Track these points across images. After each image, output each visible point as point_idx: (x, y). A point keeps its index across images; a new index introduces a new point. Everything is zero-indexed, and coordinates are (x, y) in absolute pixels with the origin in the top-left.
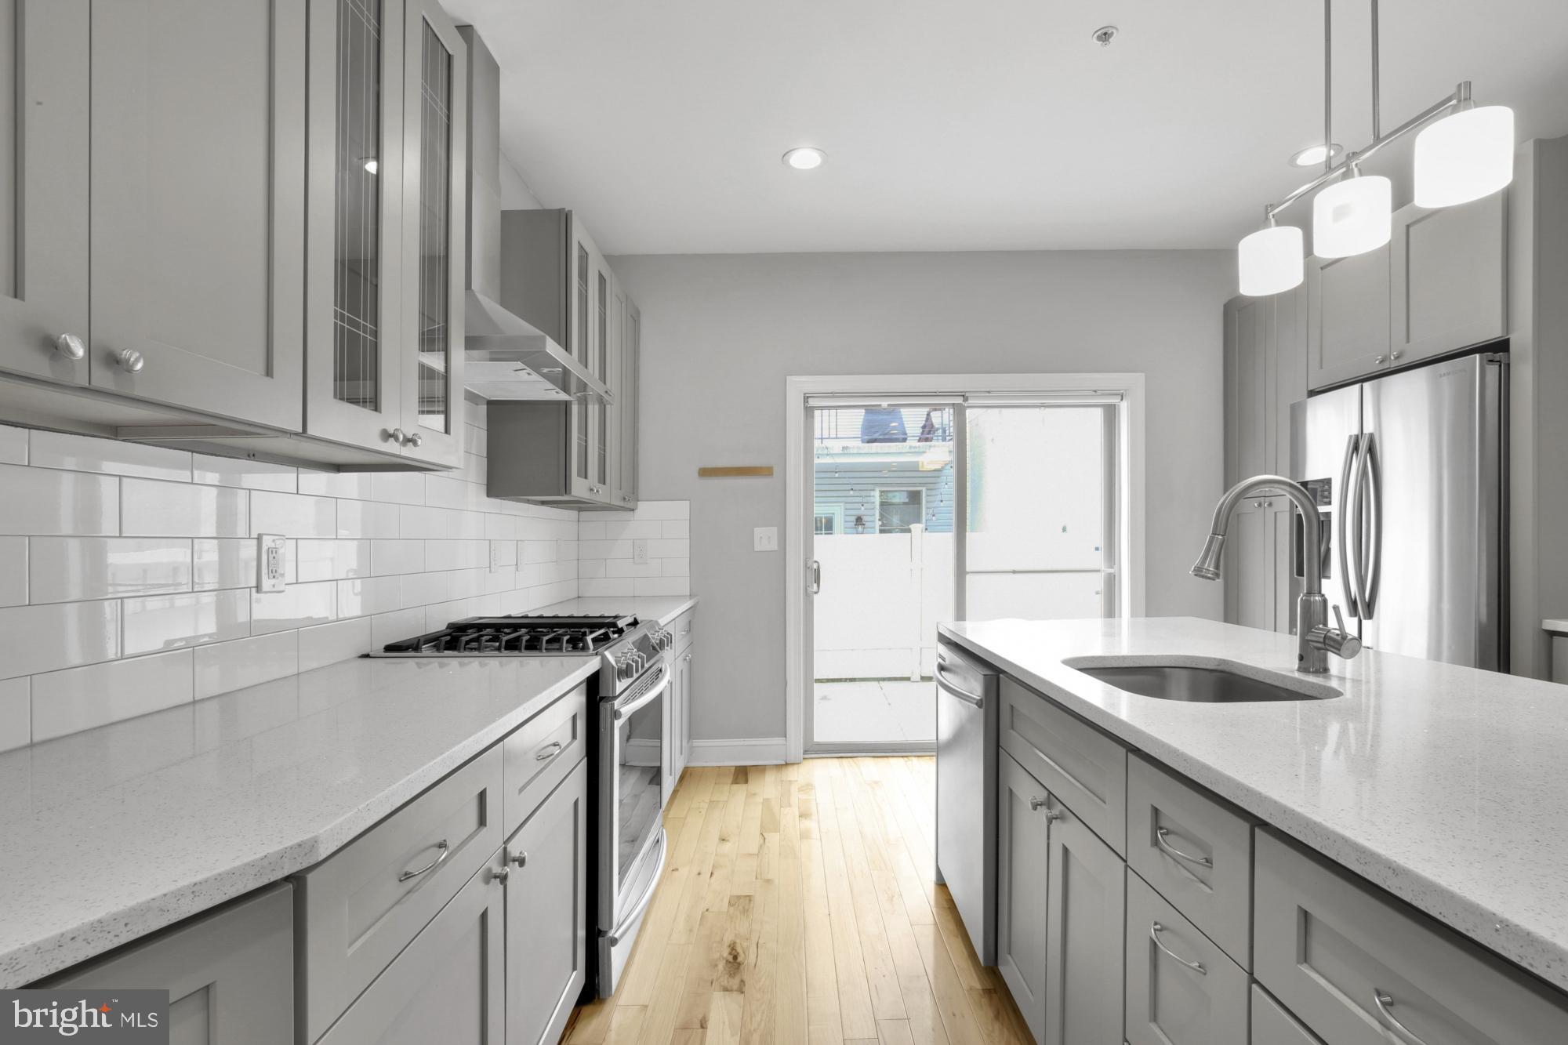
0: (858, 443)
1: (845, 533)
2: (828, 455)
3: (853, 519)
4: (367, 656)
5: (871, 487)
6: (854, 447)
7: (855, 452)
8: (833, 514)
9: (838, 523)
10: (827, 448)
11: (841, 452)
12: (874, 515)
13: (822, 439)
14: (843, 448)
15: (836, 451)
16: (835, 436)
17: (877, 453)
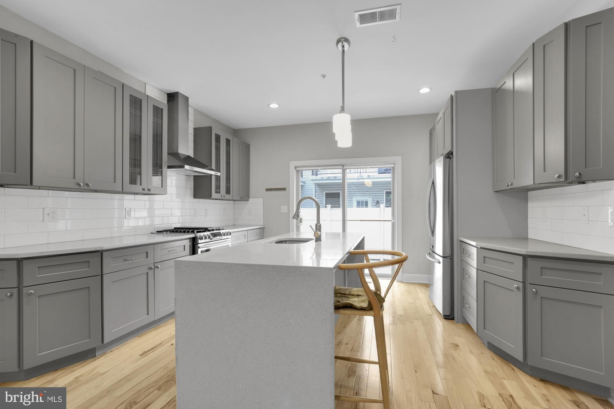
0: (377, 174)
1: (372, 207)
2: (362, 179)
3: (375, 202)
4: (152, 233)
5: (382, 190)
6: (372, 176)
7: (373, 177)
8: (368, 200)
9: (370, 204)
10: (362, 176)
11: (367, 177)
12: (383, 200)
13: (360, 173)
14: (368, 176)
15: (365, 177)
16: (365, 172)
17: (381, 178)
